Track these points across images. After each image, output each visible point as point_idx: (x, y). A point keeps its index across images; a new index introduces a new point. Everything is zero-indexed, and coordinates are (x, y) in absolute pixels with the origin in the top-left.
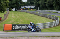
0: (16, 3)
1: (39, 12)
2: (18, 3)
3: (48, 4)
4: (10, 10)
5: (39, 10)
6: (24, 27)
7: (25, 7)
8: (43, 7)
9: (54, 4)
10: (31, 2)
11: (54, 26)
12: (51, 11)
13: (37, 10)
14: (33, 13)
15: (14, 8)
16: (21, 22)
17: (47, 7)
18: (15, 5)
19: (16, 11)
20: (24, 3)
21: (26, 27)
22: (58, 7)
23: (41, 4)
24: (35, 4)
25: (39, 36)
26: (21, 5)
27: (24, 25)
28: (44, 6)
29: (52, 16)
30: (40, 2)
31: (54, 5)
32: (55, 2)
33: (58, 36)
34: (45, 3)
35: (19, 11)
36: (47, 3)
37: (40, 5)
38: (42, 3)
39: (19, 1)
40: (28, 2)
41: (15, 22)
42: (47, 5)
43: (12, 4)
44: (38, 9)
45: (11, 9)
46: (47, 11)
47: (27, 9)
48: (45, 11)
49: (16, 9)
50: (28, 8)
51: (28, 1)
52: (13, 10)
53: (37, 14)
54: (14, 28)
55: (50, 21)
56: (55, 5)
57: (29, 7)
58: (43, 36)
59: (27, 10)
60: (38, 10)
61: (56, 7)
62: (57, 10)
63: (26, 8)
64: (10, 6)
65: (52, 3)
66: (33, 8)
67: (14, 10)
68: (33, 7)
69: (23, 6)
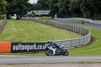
0: (19, 6)
1: (57, 20)
2: (22, 6)
3: (73, 8)
4: (8, 18)
5: (58, 17)
6: (31, 48)
7: (33, 13)
8: (63, 12)
9: (82, 6)
10: (43, 4)
11: (82, 46)
12: (77, 19)
13: (54, 18)
14: (46, 24)
15: (15, 15)
16: (27, 38)
17: (70, 13)
18: (17, 10)
19: (18, 19)
20: (32, 5)
21: (35, 47)
22: (89, 12)
23: (61, 8)
24: (50, 8)
25: (58, 63)
26: (26, 9)
27: (32, 44)
28: (65, 10)
29: (79, 28)
30: (58, 4)
31: (82, 10)
32: (84, 4)
33: (89, 63)
34: (68, 5)
35: (23, 19)
36: (70, 5)
37: (58, 8)
38: (62, 5)
39: (23, 3)
40: (39, 4)
41: (17, 39)
42: (70, 9)
43: (12, 8)
44: (56, 16)
45: (10, 16)
46: (70, 19)
47: (38, 16)
48: (68, 19)
49: (19, 16)
50: (39, 14)
51: (38, 2)
52: (12, 17)
53: (53, 25)
54: (14, 49)
55: (76, 36)
56: (84, 9)
57: (40, 12)
58: (64, 63)
59: (37, 18)
60: (56, 18)
61: (85, 12)
62: (86, 18)
63: (36, 14)
64: (8, 10)
65: (79, 6)
66: (48, 14)
67: (15, 17)
68: (47, 12)
69: (30, 11)
